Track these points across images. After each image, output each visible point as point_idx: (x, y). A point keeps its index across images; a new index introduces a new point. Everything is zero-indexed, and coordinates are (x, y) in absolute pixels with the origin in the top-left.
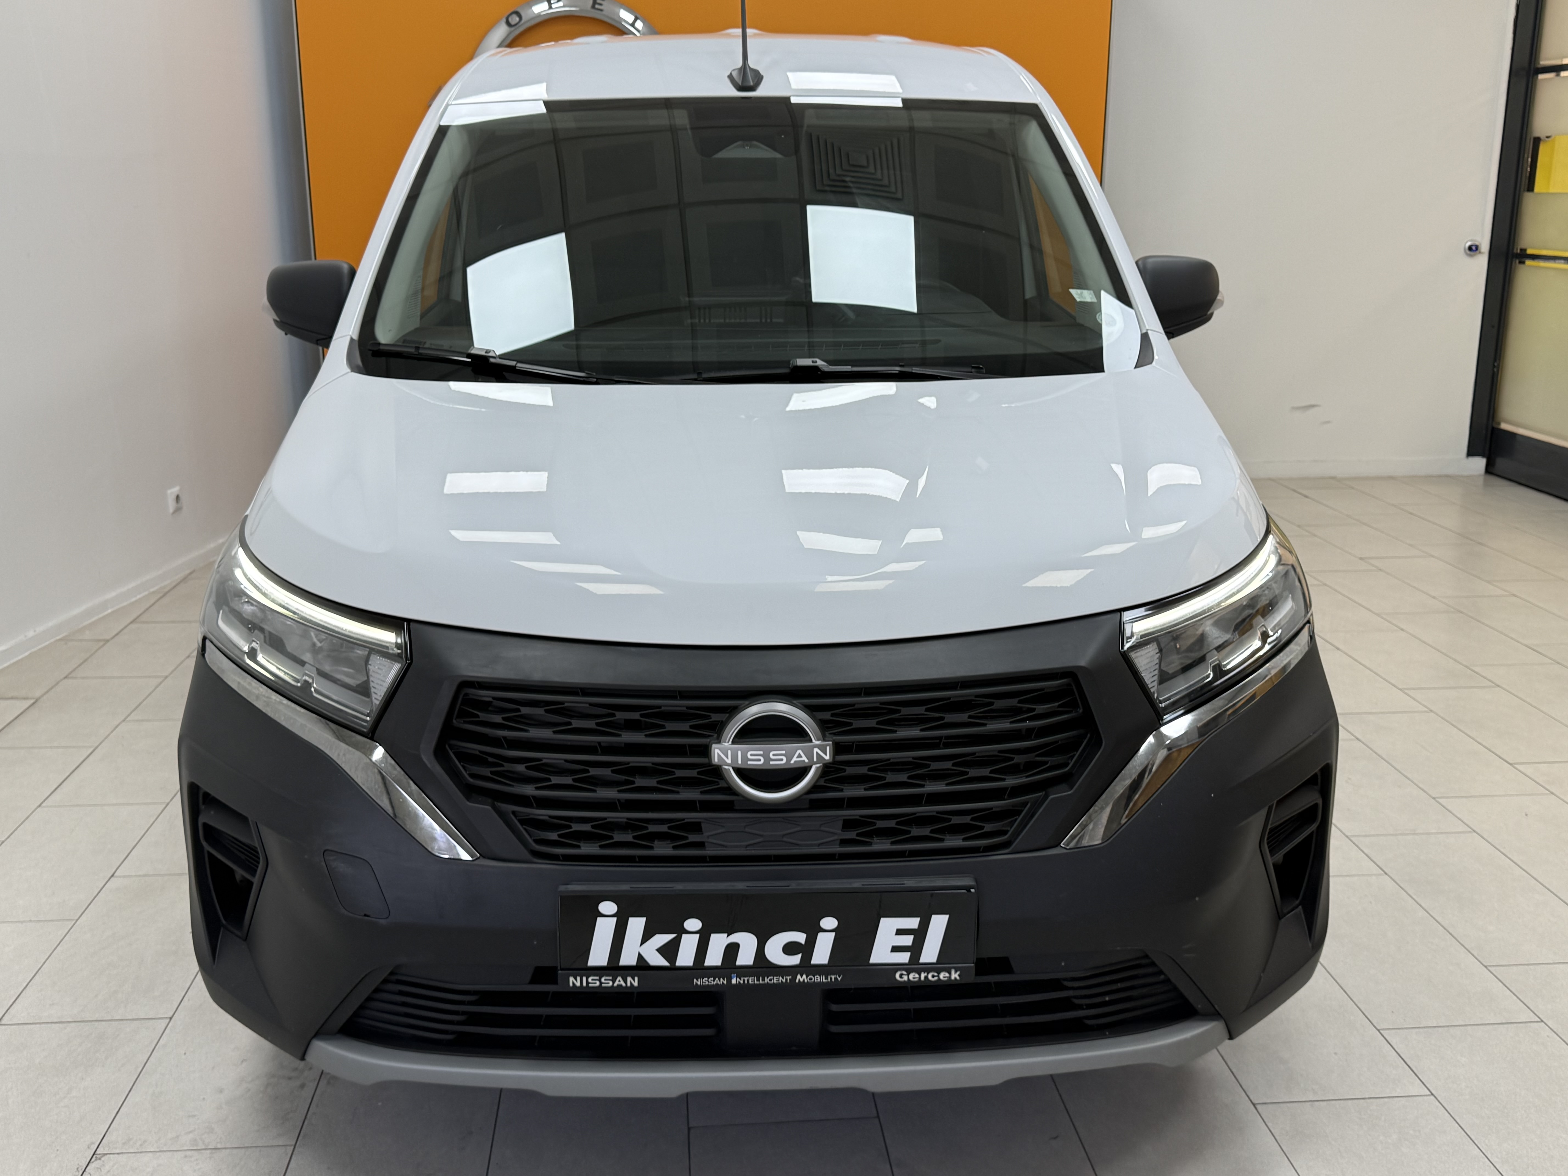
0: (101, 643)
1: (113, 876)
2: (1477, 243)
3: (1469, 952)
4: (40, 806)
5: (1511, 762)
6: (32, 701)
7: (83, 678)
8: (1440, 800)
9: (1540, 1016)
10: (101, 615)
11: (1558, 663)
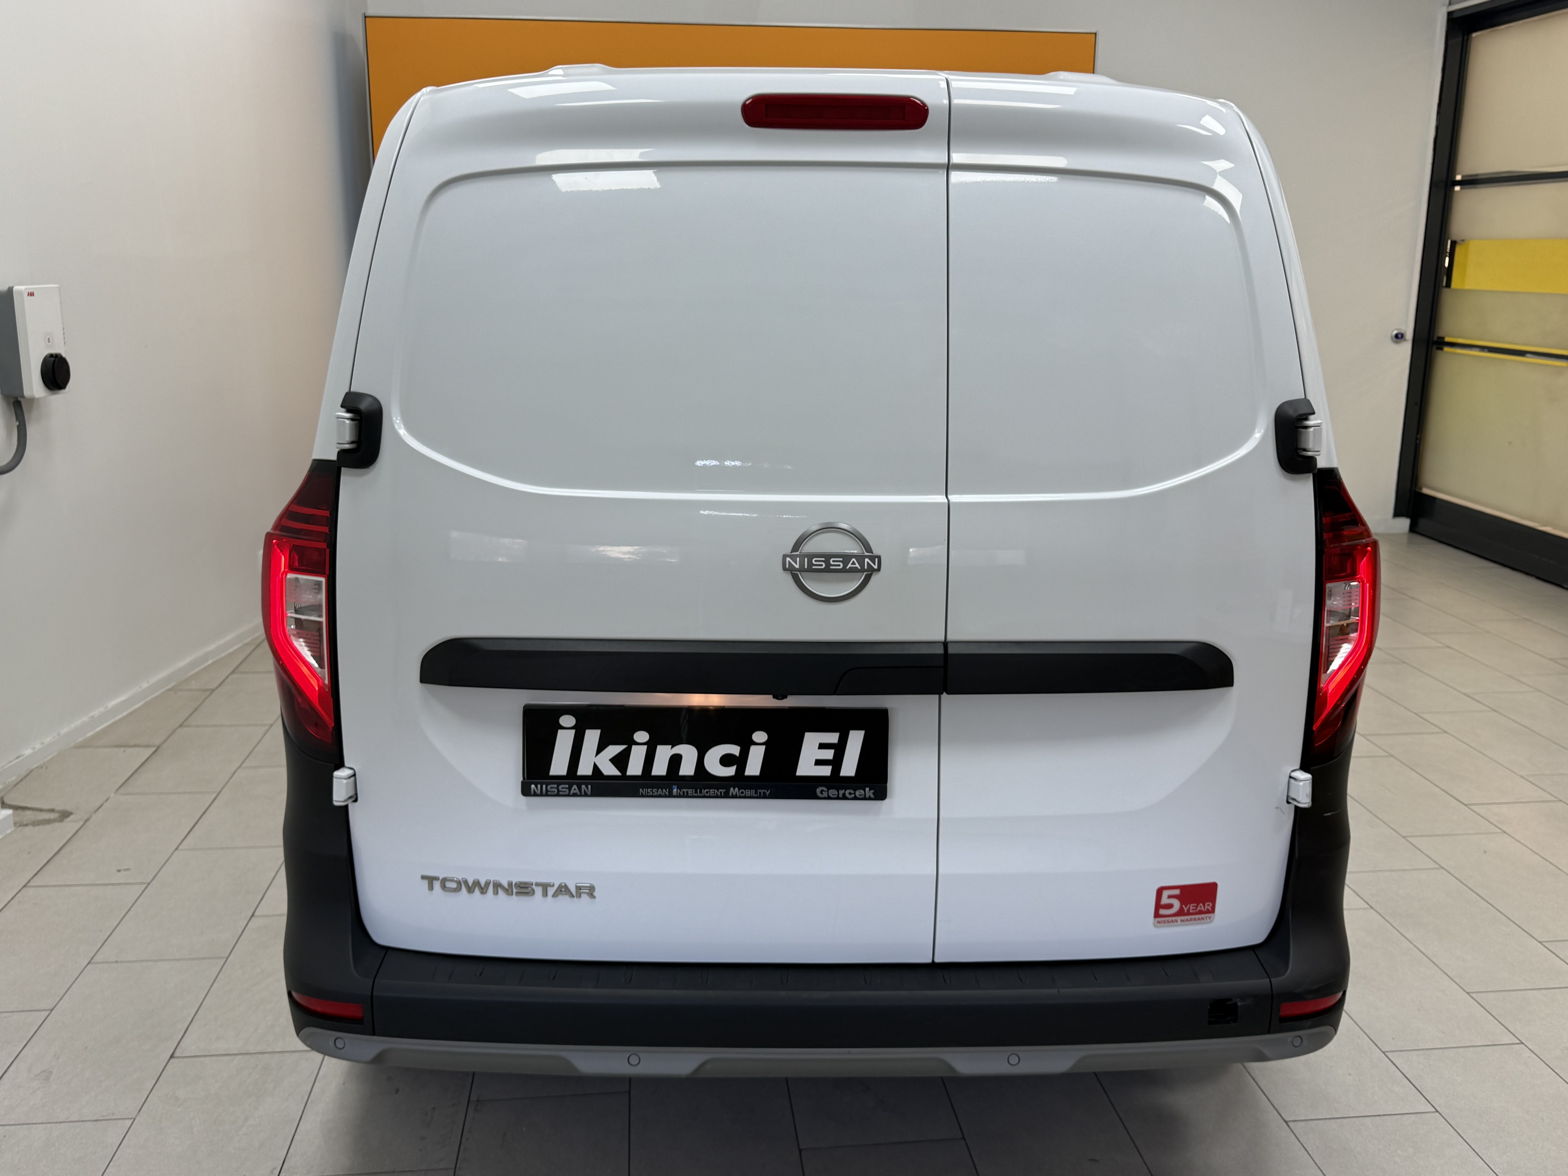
0: (208, 693)
1: (253, 915)
2: (1402, 332)
3: (1452, 979)
4: (177, 849)
5: (1466, 803)
6: (154, 749)
7: (197, 726)
8: (1409, 839)
9: (1520, 1038)
10: (203, 666)
11: (1494, 710)
